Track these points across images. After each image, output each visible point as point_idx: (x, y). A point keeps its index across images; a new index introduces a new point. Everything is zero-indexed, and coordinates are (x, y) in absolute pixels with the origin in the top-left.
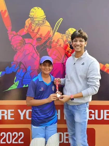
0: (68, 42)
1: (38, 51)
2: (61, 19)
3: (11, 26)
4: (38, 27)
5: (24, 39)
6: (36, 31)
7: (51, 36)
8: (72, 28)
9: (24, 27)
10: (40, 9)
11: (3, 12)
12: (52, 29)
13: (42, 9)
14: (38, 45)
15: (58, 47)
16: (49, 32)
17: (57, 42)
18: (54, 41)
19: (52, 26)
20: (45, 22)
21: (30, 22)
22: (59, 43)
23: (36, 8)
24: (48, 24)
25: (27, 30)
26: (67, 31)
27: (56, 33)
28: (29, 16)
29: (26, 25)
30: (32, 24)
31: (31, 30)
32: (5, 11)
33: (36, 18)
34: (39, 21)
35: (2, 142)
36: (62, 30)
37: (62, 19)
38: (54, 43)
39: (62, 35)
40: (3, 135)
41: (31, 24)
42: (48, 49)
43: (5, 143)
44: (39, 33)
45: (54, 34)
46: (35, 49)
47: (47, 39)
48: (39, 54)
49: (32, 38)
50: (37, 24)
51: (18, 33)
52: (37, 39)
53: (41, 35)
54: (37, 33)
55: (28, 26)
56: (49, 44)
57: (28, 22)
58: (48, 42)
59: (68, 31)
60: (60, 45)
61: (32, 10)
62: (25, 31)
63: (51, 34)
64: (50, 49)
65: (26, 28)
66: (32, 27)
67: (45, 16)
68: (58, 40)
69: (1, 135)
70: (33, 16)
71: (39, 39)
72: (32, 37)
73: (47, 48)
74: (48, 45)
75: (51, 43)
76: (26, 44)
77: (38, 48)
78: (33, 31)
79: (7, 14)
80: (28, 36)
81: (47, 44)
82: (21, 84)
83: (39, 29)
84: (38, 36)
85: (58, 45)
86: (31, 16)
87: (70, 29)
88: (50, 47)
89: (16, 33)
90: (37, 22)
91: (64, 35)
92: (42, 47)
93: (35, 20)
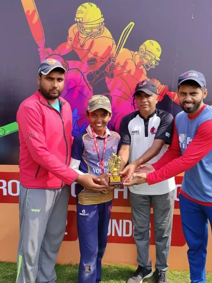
0: (143, 65)
1: (90, 83)
2: (132, 24)
3: (44, 39)
4: (91, 40)
5: (66, 61)
6: (86, 47)
7: (114, 56)
8: (151, 41)
9: (66, 41)
10: (94, 6)
11: (30, 14)
12: (114, 43)
13: (98, 6)
14: (90, 72)
15: (125, 74)
16: (110, 48)
18: (118, 64)
19: (116, 37)
20: (102, 29)
21: (76, 30)
22: (128, 68)
23: (86, 4)
24: (107, 33)
25: (71, 45)
26: (141, 47)
27: (122, 50)
28: (75, 19)
30: (80, 34)
31: (79, 46)
32: (34, 12)
33: (87, 23)
34: (91, 29)
36: (134, 44)
37: (134, 24)
38: (119, 68)
39: (133, 52)
41: (77, 35)
42: (107, 80)
44: (93, 51)
45: (117, 53)
47: (106, 62)
48: (91, 88)
50: (88, 34)
51: (56, 52)
52: (88, 61)
53: (96, 54)
54: (89, 50)
55: (73, 38)
56: (110, 71)
57: (72, 31)
58: (108, 67)
59: (145, 46)
60: (129, 72)
61: (80, 8)
62: (68, 47)
63: (114, 51)
64: (111, 79)
65: (69, 43)
66: (79, 40)
67: (103, 20)
68: (126, 63)
70: (81, 20)
71: (93, 61)
72: (80, 58)
73: (106, 78)
74: (108, 71)
75: (113, 68)
76: (69, 70)
77: (90, 77)
78: (82, 46)
79: (37, 17)
80: (72, 56)
81: (106, 70)
83: (92, 43)
84: (90, 56)
85: (125, 71)
86: (78, 20)
87: (147, 43)
88: (112, 76)
89: (53, 50)
90: (88, 31)
91: (136, 52)
92: (98, 76)
93: (85, 26)
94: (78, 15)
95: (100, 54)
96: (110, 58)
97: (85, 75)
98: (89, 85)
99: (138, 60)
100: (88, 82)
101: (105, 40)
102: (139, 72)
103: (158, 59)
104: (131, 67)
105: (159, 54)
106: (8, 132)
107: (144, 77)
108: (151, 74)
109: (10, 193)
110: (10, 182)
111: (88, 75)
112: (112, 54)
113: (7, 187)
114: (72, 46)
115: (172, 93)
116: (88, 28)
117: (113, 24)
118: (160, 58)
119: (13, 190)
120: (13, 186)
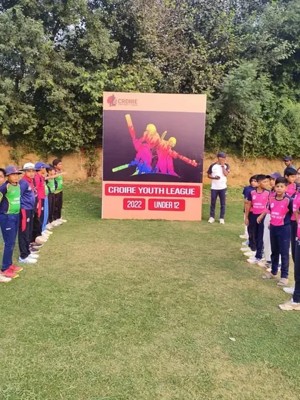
0: (170, 146)
2: (166, 132)
3: (135, 136)
8: (173, 137)
9: (143, 137)
10: (153, 125)
11: (130, 127)
12: (160, 138)
14: (151, 148)
16: (158, 139)
19: (160, 136)
21: (147, 133)
22: (164, 147)
23: (150, 124)
24: (158, 134)
29: (144, 135)
31: (147, 139)
33: (150, 131)
35: (128, 207)
36: (167, 139)
41: (147, 135)
46: (150, 150)
50: (151, 135)
51: (139, 140)
52: (151, 144)
54: (151, 140)
56: (158, 147)
57: (145, 133)
61: (148, 126)
62: (143, 139)
63: (160, 140)
66: (148, 137)
67: (156, 130)
69: (128, 202)
72: (148, 143)
73: (157, 150)
76: (144, 147)
78: (149, 139)
79: (133, 128)
80: (145, 142)
82: (141, 172)
83: (152, 138)
84: (151, 142)
86: (147, 130)
87: (171, 138)
88: (159, 149)
91: (167, 141)
92: (154, 149)
94: (147, 128)
99: (168, 144)
101: (157, 137)
102: (168, 148)
104: (166, 146)
107: (170, 150)
108: (173, 149)
109: (120, 192)
110: (120, 188)
112: (159, 142)
114: (145, 139)
116: (151, 133)
117: (160, 131)
118: (176, 143)
119: (122, 191)
120: (122, 189)
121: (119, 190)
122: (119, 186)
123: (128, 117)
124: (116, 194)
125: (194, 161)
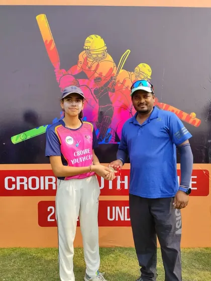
2: (128, 51)
3: (59, 63)
4: (97, 63)
5: (77, 80)
6: (93, 69)
8: (144, 64)
9: (77, 64)
10: (99, 37)
11: (48, 43)
12: (115, 65)
13: (102, 37)
14: (96, 88)
15: (124, 89)
16: (111, 70)
17: (123, 84)
18: (118, 81)
19: (116, 61)
20: (106, 55)
21: (85, 56)
22: (126, 85)
23: (93, 36)
24: (109, 58)
26: (136, 68)
27: (121, 71)
28: (84, 47)
29: (80, 60)
30: (88, 59)
31: (87, 68)
32: (51, 41)
33: (93, 50)
34: (97, 55)
35: (49, 220)
36: (130, 66)
37: (130, 51)
38: (119, 85)
39: (129, 73)
40: (51, 210)
41: (86, 59)
43: (53, 220)
44: (98, 71)
45: (118, 73)
46: (93, 93)
48: (97, 100)
49: (88, 79)
50: (94, 59)
51: (69, 72)
52: (95, 80)
53: (101, 74)
54: (95, 71)
55: (83, 62)
56: (112, 87)
57: (82, 56)
58: (110, 84)
59: (139, 67)
60: (127, 87)
61: (88, 39)
62: (78, 68)
63: (115, 72)
64: (113, 93)
65: (80, 65)
66: (88, 63)
67: (106, 48)
68: (125, 81)
69: (49, 210)
70: (89, 47)
71: (98, 79)
72: (89, 77)
73: (109, 93)
75: (114, 84)
76: (79, 86)
77: (96, 92)
78: (90, 68)
79: (53, 45)
80: (82, 75)
81: (109, 86)
83: (98, 66)
84: (96, 75)
85: (124, 87)
86: (86, 48)
87: (141, 65)
88: (114, 91)
89: (67, 71)
90: (94, 56)
91: (132, 73)
92: (103, 91)
93: (92, 53)
94: (86, 44)
95: (104, 75)
96: (112, 77)
97: (93, 90)
98: (96, 98)
99: (133, 79)
100: (94, 96)
101: (108, 63)
103: (149, 78)
104: (128, 83)
105: (150, 74)
106: (29, 137)
109: (31, 188)
110: (30, 179)
111: (95, 90)
112: (114, 74)
113: (27, 183)
114: (82, 68)
115: (161, 103)
116: (94, 54)
117: (114, 51)
118: (151, 77)
119: (34, 185)
120: (34, 181)
121: (27, 182)
122: (28, 174)
123: (42, 19)
124: (23, 192)
125: (194, 114)
